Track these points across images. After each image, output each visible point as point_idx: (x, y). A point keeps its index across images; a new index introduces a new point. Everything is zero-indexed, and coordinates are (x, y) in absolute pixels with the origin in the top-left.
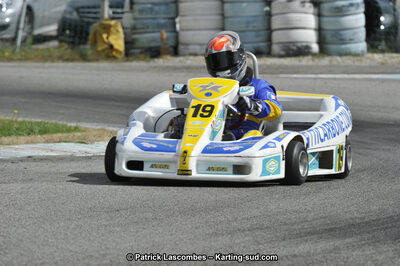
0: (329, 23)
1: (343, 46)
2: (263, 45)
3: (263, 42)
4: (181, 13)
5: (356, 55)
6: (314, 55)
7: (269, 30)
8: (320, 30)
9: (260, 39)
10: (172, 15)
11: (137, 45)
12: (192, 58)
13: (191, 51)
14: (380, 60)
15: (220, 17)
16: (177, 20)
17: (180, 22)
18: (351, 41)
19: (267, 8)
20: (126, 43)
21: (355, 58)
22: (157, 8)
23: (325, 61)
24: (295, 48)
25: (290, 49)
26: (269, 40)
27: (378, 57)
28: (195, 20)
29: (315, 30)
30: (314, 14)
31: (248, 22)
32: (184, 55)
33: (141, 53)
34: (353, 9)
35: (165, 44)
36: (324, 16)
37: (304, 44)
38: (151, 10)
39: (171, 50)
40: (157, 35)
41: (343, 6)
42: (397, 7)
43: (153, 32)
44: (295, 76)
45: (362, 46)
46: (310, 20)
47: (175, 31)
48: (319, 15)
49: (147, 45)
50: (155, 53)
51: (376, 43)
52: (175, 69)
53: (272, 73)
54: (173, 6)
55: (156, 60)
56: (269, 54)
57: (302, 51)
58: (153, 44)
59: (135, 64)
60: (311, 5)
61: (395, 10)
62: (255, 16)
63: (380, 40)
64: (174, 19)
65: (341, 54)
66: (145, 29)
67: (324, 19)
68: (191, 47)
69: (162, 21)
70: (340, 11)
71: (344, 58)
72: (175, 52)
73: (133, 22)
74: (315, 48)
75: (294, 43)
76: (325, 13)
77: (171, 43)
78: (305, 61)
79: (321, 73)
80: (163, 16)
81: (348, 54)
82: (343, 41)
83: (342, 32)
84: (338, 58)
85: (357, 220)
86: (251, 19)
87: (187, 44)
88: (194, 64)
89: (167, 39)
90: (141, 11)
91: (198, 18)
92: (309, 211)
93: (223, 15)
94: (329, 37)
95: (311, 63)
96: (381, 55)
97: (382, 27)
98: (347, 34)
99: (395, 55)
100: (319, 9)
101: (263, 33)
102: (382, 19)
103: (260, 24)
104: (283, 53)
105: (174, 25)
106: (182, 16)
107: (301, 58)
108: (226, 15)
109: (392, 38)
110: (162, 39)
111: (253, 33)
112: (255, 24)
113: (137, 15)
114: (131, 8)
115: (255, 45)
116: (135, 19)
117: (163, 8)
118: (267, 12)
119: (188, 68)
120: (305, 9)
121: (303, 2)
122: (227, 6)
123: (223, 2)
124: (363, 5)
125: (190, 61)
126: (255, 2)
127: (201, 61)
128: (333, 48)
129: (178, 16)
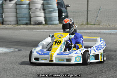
1: (52, 22)
2: (28, 22)
3: (28, 21)
4: (4, 12)
5: (56, 25)
6: (43, 24)
7: (30, 17)
8: (45, 17)
10: (1, 13)
12: (7, 25)
13: (7, 23)
15: (15, 13)
16: (3, 14)
17: (4, 15)
18: (54, 20)
19: (30, 11)
23: (47, 26)
24: (38, 22)
25: (36, 23)
26: (30, 20)
29: (44, 17)
30: (43, 13)
31: (24, 15)
32: (5, 24)
34: (55, 11)
36: (46, 13)
37: (40, 21)
39: (1, 23)
41: (52, 10)
44: (38, 31)
45: (57, 22)
46: (42, 14)
48: (45, 13)
51: (61, 21)
52: (2, 29)
53: (31, 30)
54: (2, 10)
56: (30, 24)
57: (40, 23)
60: (43, 10)
61: (67, 11)
64: (2, 14)
65: (51, 24)
67: (46, 14)
68: (7, 22)
70: (51, 12)
71: (52, 26)
72: (3, 23)
74: (44, 22)
75: (38, 21)
76: (46, 12)
77: (1, 21)
78: (41, 26)
79: (45, 30)
81: (53, 24)
82: (52, 21)
83: (51, 18)
84: (50, 26)
86: (25, 14)
87: (6, 21)
88: (8, 27)
91: (9, 13)
92: (41, 71)
94: (48, 19)
95: (42, 27)
97: (63, 17)
98: (53, 19)
101: (28, 18)
102: (63, 14)
103: (27, 15)
104: (34, 24)
105: (2, 16)
106: (5, 13)
107: (40, 25)
108: (18, 13)
111: (26, 18)
112: (26, 16)
115: (26, 22)
118: (30, 12)
119: (6, 29)
120: (41, 11)
121: (40, 9)
122: (18, 10)
123: (16, 9)
124: (58, 10)
125: (7, 26)
126: (26, 9)
127: (10, 26)
128: (49, 22)
129: (3, 13)
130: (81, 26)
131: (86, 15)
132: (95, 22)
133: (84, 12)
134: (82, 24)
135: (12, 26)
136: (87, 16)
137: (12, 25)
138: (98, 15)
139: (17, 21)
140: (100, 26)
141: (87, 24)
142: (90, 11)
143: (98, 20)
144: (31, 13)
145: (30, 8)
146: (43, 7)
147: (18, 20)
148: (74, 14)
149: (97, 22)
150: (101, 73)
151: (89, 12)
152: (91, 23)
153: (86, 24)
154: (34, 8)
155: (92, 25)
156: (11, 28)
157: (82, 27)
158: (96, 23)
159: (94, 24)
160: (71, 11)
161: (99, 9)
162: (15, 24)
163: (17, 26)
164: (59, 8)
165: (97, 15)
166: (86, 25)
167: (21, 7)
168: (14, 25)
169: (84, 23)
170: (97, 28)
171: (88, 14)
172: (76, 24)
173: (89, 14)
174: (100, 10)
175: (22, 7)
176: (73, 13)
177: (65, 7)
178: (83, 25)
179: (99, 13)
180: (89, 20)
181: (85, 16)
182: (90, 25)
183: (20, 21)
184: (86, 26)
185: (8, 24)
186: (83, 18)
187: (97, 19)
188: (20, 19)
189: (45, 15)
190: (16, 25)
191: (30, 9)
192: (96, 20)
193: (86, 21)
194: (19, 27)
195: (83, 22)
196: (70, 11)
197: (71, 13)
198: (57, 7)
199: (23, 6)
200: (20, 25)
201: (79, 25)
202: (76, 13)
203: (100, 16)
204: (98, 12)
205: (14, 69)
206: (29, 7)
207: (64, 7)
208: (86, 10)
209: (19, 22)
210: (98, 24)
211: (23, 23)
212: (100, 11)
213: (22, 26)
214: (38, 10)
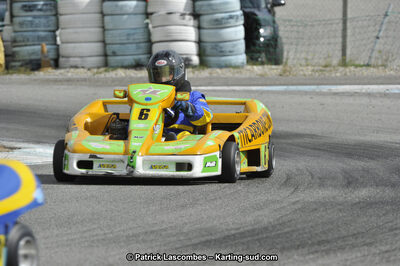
0: (208, 36)
1: (224, 58)
2: (143, 58)
3: (144, 54)
4: (61, 25)
5: (236, 67)
6: (194, 67)
7: (150, 42)
8: (199, 42)
9: (141, 51)
10: (52, 28)
11: (17, 58)
12: (72, 70)
13: (74, 64)
14: (259, 72)
15: (101, 30)
16: (58, 33)
17: (60, 35)
18: (231, 53)
19: (147, 21)
20: (6, 56)
21: (236, 70)
22: (37, 21)
23: (205, 73)
26: (149, 52)
27: (257, 69)
28: (76, 33)
29: (196, 42)
30: (194, 26)
31: (128, 35)
32: (65, 68)
33: (21, 66)
34: (232, 21)
35: (46, 57)
36: (204, 28)
37: (185, 56)
38: (31, 23)
39: (52, 62)
40: (38, 48)
41: (223, 18)
42: (276, 19)
43: (34, 45)
45: (242, 58)
46: (190, 32)
47: (55, 44)
48: (199, 28)
49: (27, 58)
50: (35, 65)
51: (257, 55)
52: (56, 81)
54: (53, 18)
55: (36, 73)
58: (33, 57)
59: (15, 77)
60: (192, 18)
61: (274, 22)
62: (135, 29)
63: (259, 52)
64: (54, 31)
65: (220, 67)
66: (26, 42)
67: (204, 32)
68: (71, 59)
69: (43, 34)
70: (219, 24)
71: (224, 70)
72: (56, 64)
73: (13, 34)
74: (195, 60)
76: (204, 25)
77: (52, 55)
79: (201, 86)
80: (43, 29)
81: (228, 66)
82: (222, 53)
83: (221, 44)
84: (218, 70)
85: (233, 232)
86: (133, 32)
87: (68, 57)
88: (75, 77)
89: (48, 52)
90: (21, 24)
91: (79, 30)
93: (103, 27)
94: (208, 48)
95: (191, 75)
96: (260, 67)
97: (262, 39)
98: (227, 47)
99: (274, 67)
100: (199, 21)
101: (143, 45)
102: (262, 31)
103: (140, 36)
105: (56, 40)
106: (63, 29)
108: (107, 27)
109: (272, 50)
110: (42, 51)
111: (134, 45)
112: (136, 37)
113: (17, 28)
114: (11, 21)
115: (136, 57)
116: (15, 32)
117: (43, 21)
118: (147, 24)
119: (69, 81)
120: (185, 22)
121: (183, 15)
122: (107, 18)
123: (103, 15)
124: (243, 17)
125: (71, 73)
126: (135, 14)
127: (81, 73)
128: (213, 60)
129: (58, 29)
130: (321, 70)
131: (339, 34)
132: (370, 57)
133: (331, 24)
134: (326, 66)
135: (89, 74)
136: (344, 37)
137: (89, 69)
138: (381, 34)
139: (106, 55)
140: (389, 72)
141: (344, 63)
142: (353, 19)
143: (380, 52)
144: (154, 27)
145: (150, 10)
146: (194, 7)
147: (109, 52)
148: (298, 32)
149: (377, 58)
150: (391, 230)
151: (348, 24)
152: (357, 63)
153: (339, 65)
154: (163, 12)
155: (359, 69)
156: (85, 80)
157: (327, 74)
158: (373, 61)
159: (368, 65)
160: (291, 21)
161: (384, 12)
162: (98, 68)
163: (106, 71)
164: (247, 10)
165: (375, 34)
166: (341, 69)
167: (117, 6)
168: (95, 70)
169: (335, 62)
170: (378, 78)
171: (345, 29)
172: (307, 65)
173: (349, 32)
174: (386, 15)
175: (122, 7)
176: (295, 28)
177: (267, 7)
178: (328, 69)
179: (384, 27)
180: (348, 52)
181: (335, 37)
182: (352, 68)
183: (114, 54)
184: (340, 72)
185: (76, 67)
186: (329, 44)
187: (377, 47)
188: (115, 48)
189: (199, 36)
190: (102, 69)
191: (148, 15)
192: (373, 50)
193: (340, 54)
194: (112, 74)
195: (329, 57)
196: (285, 21)
197: (289, 28)
198: (241, 8)
199: (126, 6)
200: (115, 68)
201: (316, 68)
202: (306, 25)
203: (387, 37)
204: (382, 24)
205: (95, 216)
206: (146, 7)
207: (263, 5)
208: (340, 15)
209: (112, 60)
210: (380, 63)
211: (126, 63)
212: (387, 18)
213: (121, 73)
214: (176, 18)
